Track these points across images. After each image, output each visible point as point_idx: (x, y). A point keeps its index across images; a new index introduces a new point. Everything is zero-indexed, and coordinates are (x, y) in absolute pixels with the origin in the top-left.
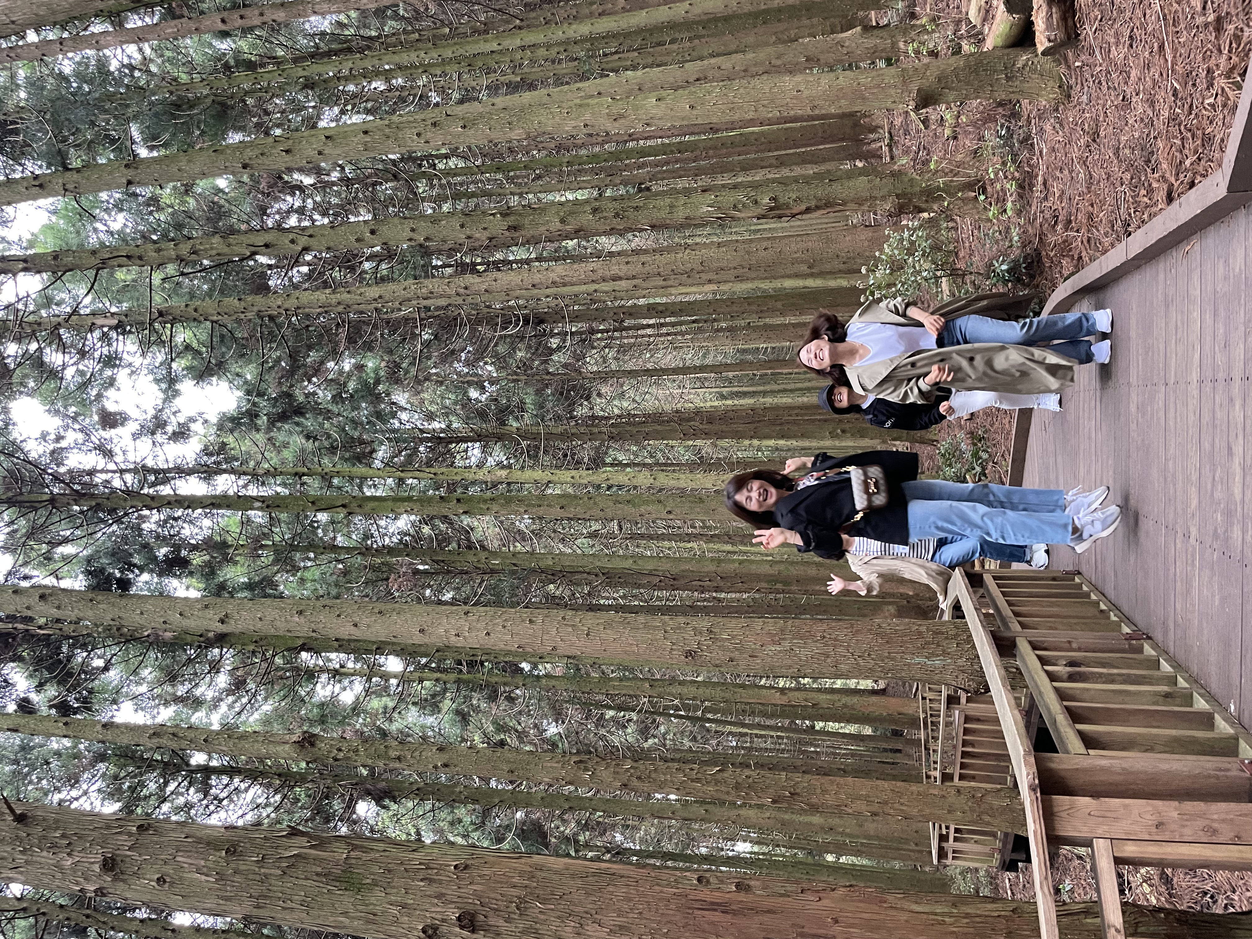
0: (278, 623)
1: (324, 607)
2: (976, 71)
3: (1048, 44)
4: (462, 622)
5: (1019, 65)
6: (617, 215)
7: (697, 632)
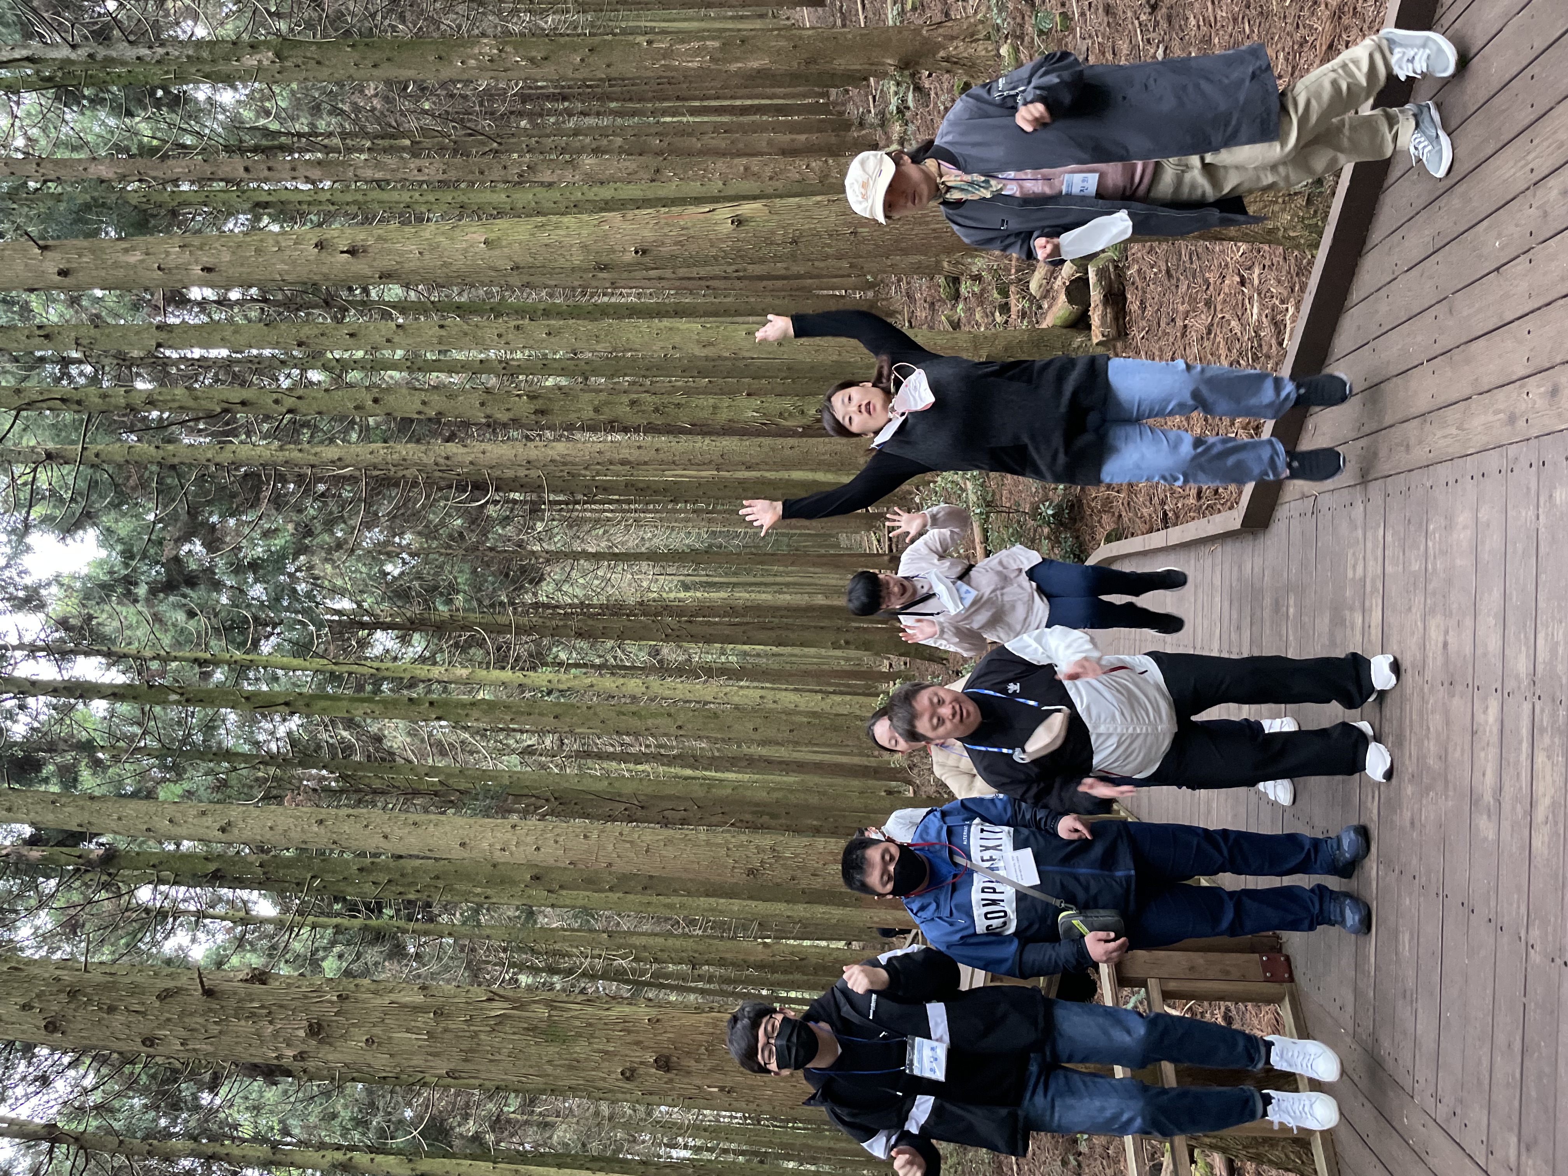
0: (293, 834)
1: (349, 816)
2: (1038, 346)
3: (1101, 338)
4: (509, 835)
5: (1075, 345)
6: (656, 410)
7: (760, 850)
